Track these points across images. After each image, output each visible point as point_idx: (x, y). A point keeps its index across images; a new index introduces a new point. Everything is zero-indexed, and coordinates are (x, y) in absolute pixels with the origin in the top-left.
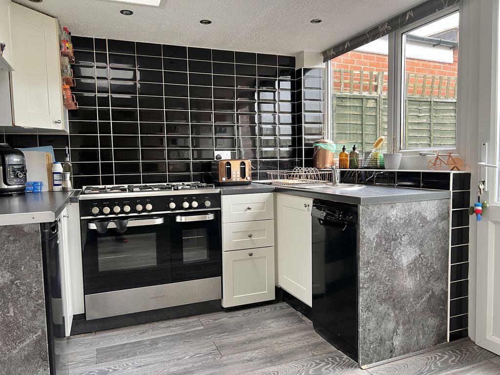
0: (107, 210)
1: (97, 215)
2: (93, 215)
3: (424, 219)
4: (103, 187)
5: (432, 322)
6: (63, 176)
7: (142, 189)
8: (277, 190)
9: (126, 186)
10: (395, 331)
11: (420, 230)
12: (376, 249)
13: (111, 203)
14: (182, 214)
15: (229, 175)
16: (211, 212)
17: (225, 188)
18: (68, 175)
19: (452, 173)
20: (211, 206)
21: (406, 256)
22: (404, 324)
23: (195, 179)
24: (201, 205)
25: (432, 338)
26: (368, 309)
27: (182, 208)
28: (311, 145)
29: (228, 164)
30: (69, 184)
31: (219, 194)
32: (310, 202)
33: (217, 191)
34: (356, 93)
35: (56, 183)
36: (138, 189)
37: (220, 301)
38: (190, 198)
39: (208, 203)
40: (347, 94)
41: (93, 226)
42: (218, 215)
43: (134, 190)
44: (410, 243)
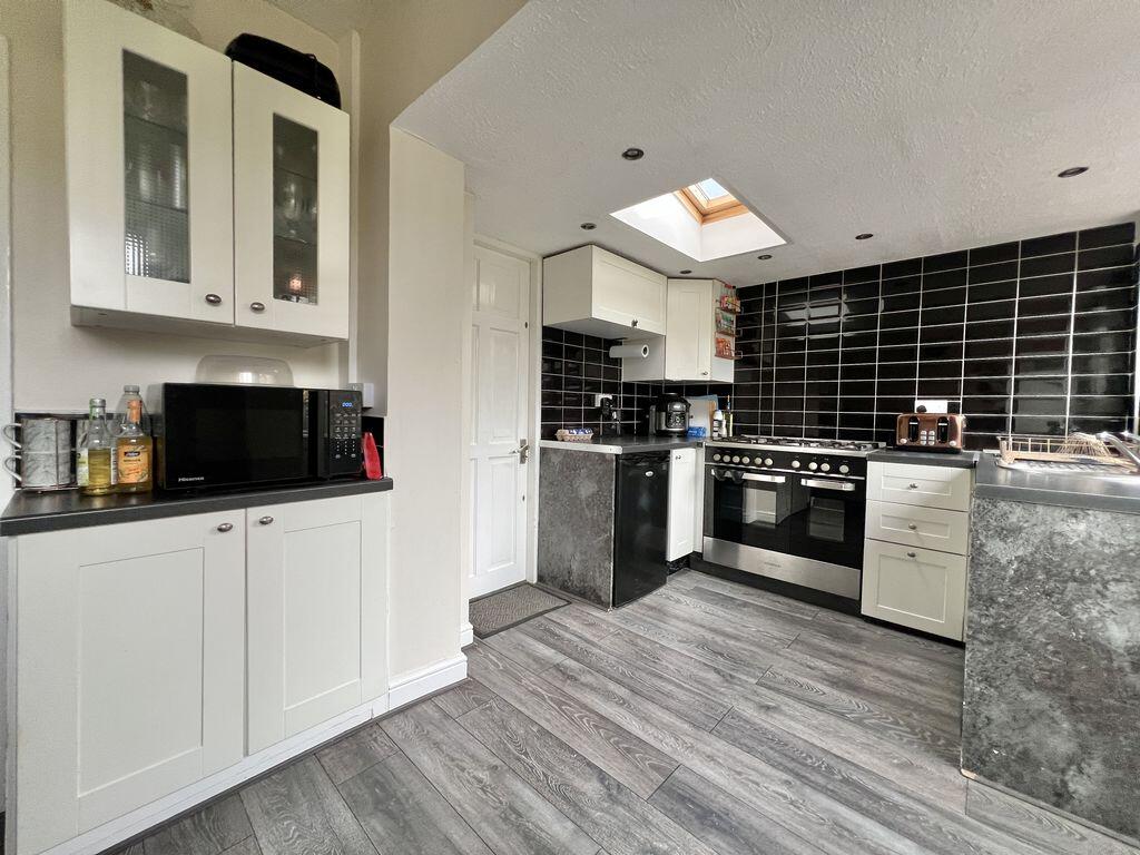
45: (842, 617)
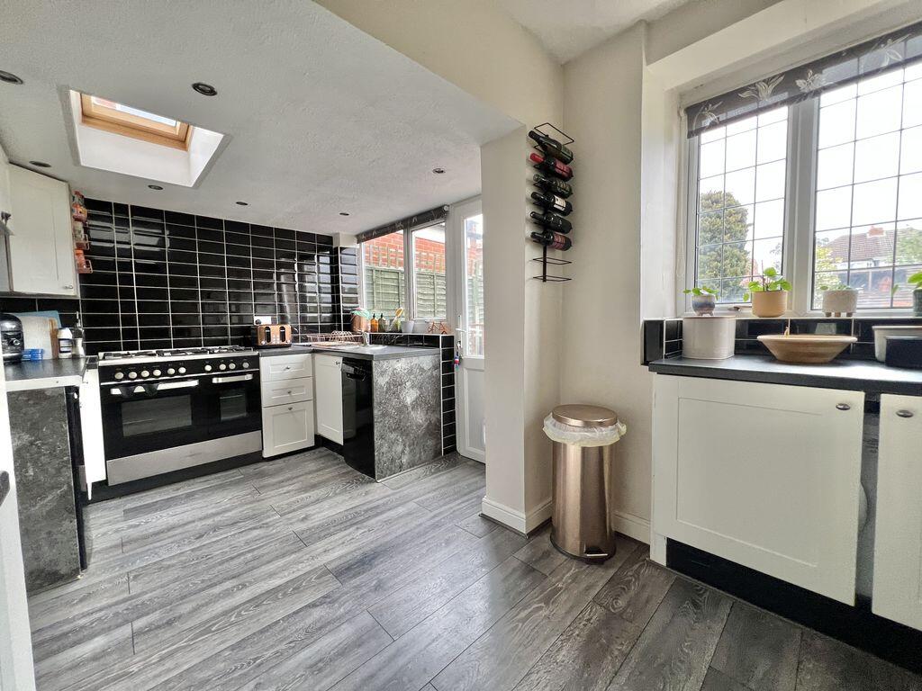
0: (133, 375)
1: (121, 380)
2: (117, 380)
3: (422, 370)
4: (126, 352)
5: (430, 443)
6: (73, 343)
7: (173, 353)
8: (314, 352)
9: (154, 351)
10: (403, 452)
11: (419, 377)
12: (387, 393)
13: (139, 368)
14: (217, 376)
15: (269, 339)
16: (250, 373)
17: (264, 351)
18: (80, 341)
19: (441, 336)
20: (249, 368)
21: (410, 396)
22: (409, 446)
23: (234, 342)
24: (239, 367)
25: (431, 454)
26: (382, 437)
27: (219, 370)
28: (348, 312)
29: (268, 328)
30: (81, 351)
31: (258, 356)
32: (340, 360)
33: (256, 353)
34: (392, 268)
35: (62, 349)
36: (169, 354)
37: (260, 452)
38: (227, 361)
39: (246, 365)
40: (384, 268)
41: (116, 391)
42: (257, 375)
43: (165, 354)
44: (412, 387)
45: (254, 466)
